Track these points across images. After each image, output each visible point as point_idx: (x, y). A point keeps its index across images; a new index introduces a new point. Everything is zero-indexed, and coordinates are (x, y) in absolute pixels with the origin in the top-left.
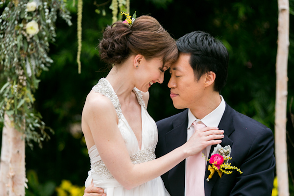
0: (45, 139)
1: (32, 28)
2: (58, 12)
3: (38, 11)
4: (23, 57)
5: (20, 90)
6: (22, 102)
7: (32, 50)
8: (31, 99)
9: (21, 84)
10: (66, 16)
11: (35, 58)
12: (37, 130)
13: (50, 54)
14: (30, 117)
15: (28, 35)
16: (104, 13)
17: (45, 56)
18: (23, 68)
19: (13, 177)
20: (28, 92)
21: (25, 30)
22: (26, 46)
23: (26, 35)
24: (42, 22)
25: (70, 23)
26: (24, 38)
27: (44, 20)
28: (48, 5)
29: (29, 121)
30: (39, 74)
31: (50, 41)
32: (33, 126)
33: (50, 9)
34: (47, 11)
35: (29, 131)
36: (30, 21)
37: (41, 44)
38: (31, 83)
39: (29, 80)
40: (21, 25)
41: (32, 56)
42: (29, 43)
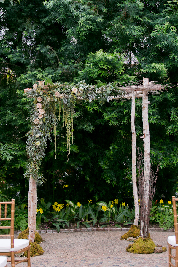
0: (44, 183)
1: (38, 143)
2: (47, 138)
3: (40, 137)
4: (35, 154)
5: (34, 166)
6: (35, 170)
7: (38, 151)
8: (38, 168)
9: (35, 163)
10: (50, 139)
11: (40, 154)
12: (41, 179)
13: (45, 153)
14: (38, 175)
15: (37, 146)
16: (64, 137)
17: (43, 153)
18: (35, 158)
19: (33, 196)
20: (37, 166)
21: (36, 144)
22: (36, 150)
23: (36, 146)
24: (42, 141)
25: (52, 142)
26: (36, 147)
27: (43, 141)
28: (44, 135)
29: (38, 176)
30: (41, 160)
31: (45, 148)
32: (39, 178)
33: (44, 137)
34: (43, 137)
35: (38, 180)
36: (37, 141)
37: (42, 149)
38: (38, 163)
39: (38, 162)
40: (34, 143)
41: (38, 153)
42: (37, 149)
